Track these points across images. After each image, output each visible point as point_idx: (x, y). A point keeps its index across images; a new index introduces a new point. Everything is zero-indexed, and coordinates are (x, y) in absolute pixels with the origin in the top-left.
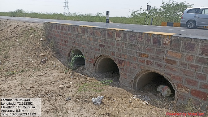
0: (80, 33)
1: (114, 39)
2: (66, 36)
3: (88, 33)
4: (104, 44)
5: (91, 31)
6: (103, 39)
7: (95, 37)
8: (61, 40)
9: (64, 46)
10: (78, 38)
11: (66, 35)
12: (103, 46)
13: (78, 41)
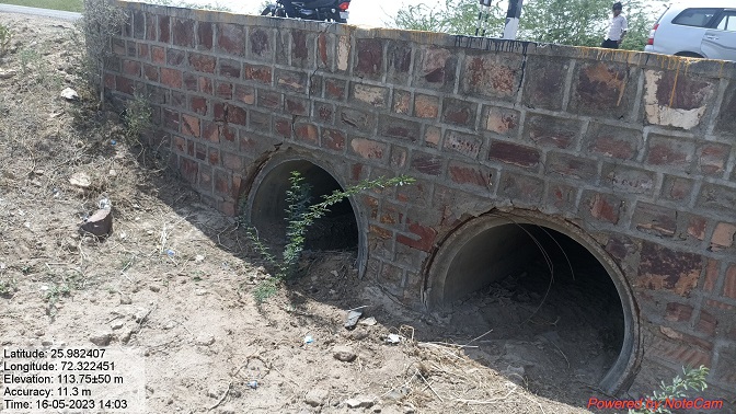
0: (337, 71)
1: (634, 116)
2: (234, 81)
3: (405, 68)
4: (530, 145)
5: (429, 60)
6: (529, 115)
7: (466, 95)
8: (198, 104)
9: (214, 137)
10: (322, 99)
11: (236, 74)
12: (526, 156)
13: (324, 114)
